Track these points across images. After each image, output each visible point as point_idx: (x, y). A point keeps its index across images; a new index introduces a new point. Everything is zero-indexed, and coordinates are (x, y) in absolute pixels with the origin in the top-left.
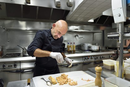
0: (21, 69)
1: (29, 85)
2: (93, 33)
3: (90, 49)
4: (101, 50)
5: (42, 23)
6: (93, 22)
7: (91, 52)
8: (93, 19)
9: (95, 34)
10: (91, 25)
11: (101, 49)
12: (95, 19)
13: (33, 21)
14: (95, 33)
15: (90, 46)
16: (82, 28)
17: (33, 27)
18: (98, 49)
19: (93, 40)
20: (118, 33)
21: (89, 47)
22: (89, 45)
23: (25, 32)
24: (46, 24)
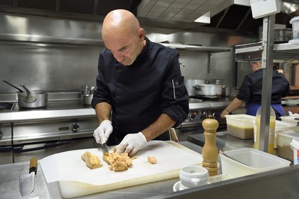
0: (14, 144)
1: (34, 173)
2: (209, 52)
3: (200, 93)
4: (228, 96)
5: (73, 24)
6: (209, 22)
7: (201, 101)
8: (209, 13)
9: (215, 56)
10: (203, 32)
11: (227, 94)
12: (214, 14)
13: (47, 16)
14: (213, 54)
15: (199, 86)
16: (179, 40)
17: (48, 33)
18: (219, 93)
19: (209, 72)
20: (261, 44)
21: (197, 88)
22: (197, 82)
23: (26, 46)
24: (83, 28)
